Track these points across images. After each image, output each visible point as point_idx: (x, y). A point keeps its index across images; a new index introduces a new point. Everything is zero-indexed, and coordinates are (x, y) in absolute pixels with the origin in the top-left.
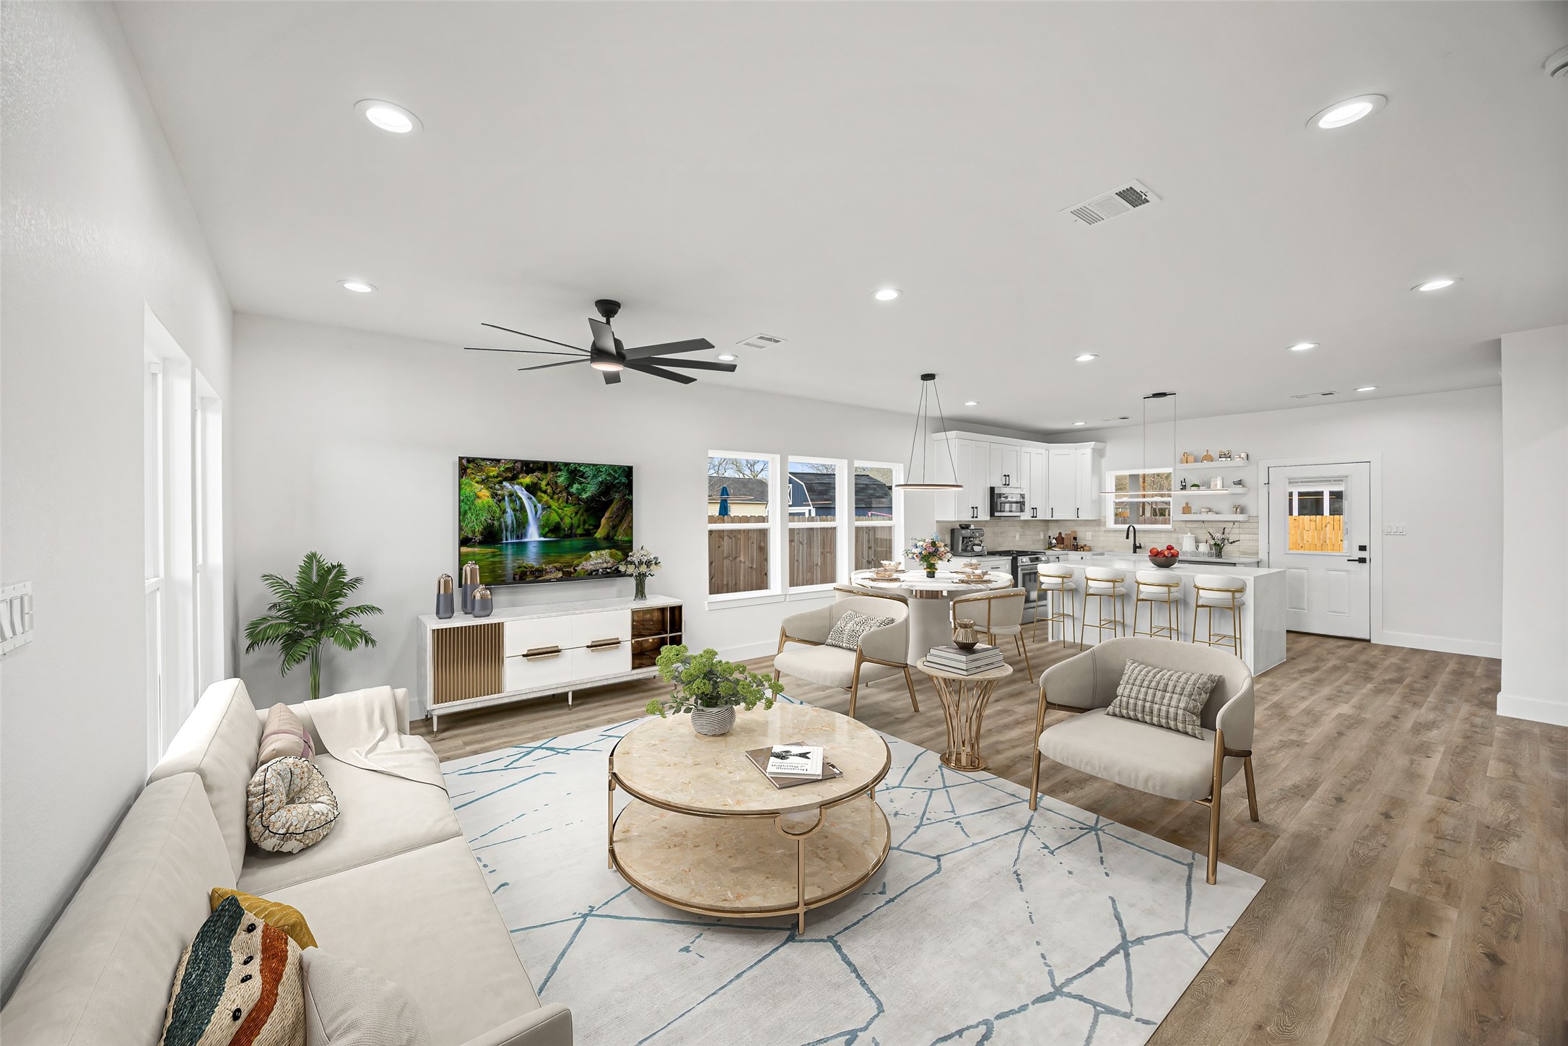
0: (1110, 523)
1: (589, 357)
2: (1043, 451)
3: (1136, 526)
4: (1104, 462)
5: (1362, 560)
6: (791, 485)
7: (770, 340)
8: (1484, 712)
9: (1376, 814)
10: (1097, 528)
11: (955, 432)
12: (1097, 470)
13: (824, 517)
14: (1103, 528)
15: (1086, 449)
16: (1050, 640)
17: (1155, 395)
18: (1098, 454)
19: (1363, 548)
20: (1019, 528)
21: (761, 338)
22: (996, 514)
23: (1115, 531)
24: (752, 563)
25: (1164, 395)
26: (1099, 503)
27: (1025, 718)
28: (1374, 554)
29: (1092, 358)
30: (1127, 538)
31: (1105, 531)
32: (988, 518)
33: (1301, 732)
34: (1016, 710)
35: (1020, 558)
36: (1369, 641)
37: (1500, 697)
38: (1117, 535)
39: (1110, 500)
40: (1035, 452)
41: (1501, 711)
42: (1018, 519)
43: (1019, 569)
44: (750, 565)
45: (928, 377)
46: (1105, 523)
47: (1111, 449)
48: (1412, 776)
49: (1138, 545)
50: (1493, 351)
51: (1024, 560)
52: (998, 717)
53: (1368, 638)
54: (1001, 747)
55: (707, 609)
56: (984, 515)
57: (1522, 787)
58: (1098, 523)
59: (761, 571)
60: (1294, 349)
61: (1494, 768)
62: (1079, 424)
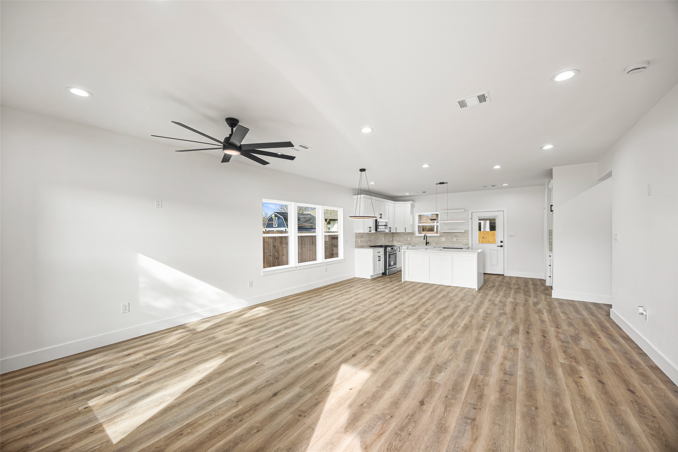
0: (417, 234)
1: (222, 147)
2: (393, 204)
3: (427, 235)
4: (415, 209)
5: (501, 246)
6: (276, 218)
7: (304, 147)
8: (548, 297)
9: (541, 336)
10: (412, 236)
11: (363, 195)
12: (412, 213)
13: (302, 232)
14: (414, 236)
15: (408, 204)
16: (402, 281)
17: (441, 183)
18: (413, 206)
19: (502, 242)
20: (384, 236)
21: (301, 146)
22: (378, 230)
23: (419, 237)
24: (270, 253)
25: (443, 183)
26: (413, 225)
27: (410, 313)
28: (505, 244)
29: (428, 166)
30: (424, 239)
31: (415, 237)
32: (374, 232)
33: (503, 309)
34: (405, 310)
35: (387, 248)
36: (503, 275)
37: (553, 292)
38: (420, 238)
39: (417, 224)
40: (390, 204)
41: (554, 296)
42: (384, 232)
43: (387, 253)
44: (269, 254)
45: (362, 170)
46: (415, 233)
47: (417, 204)
48: (543, 321)
49: (428, 242)
50: (549, 174)
51: (389, 249)
52: (400, 314)
53: (503, 274)
54: (408, 326)
55: (262, 275)
56: (373, 231)
57: (573, 321)
58: (412, 234)
59: (274, 257)
60: (494, 168)
61: (563, 316)
62: (407, 194)
